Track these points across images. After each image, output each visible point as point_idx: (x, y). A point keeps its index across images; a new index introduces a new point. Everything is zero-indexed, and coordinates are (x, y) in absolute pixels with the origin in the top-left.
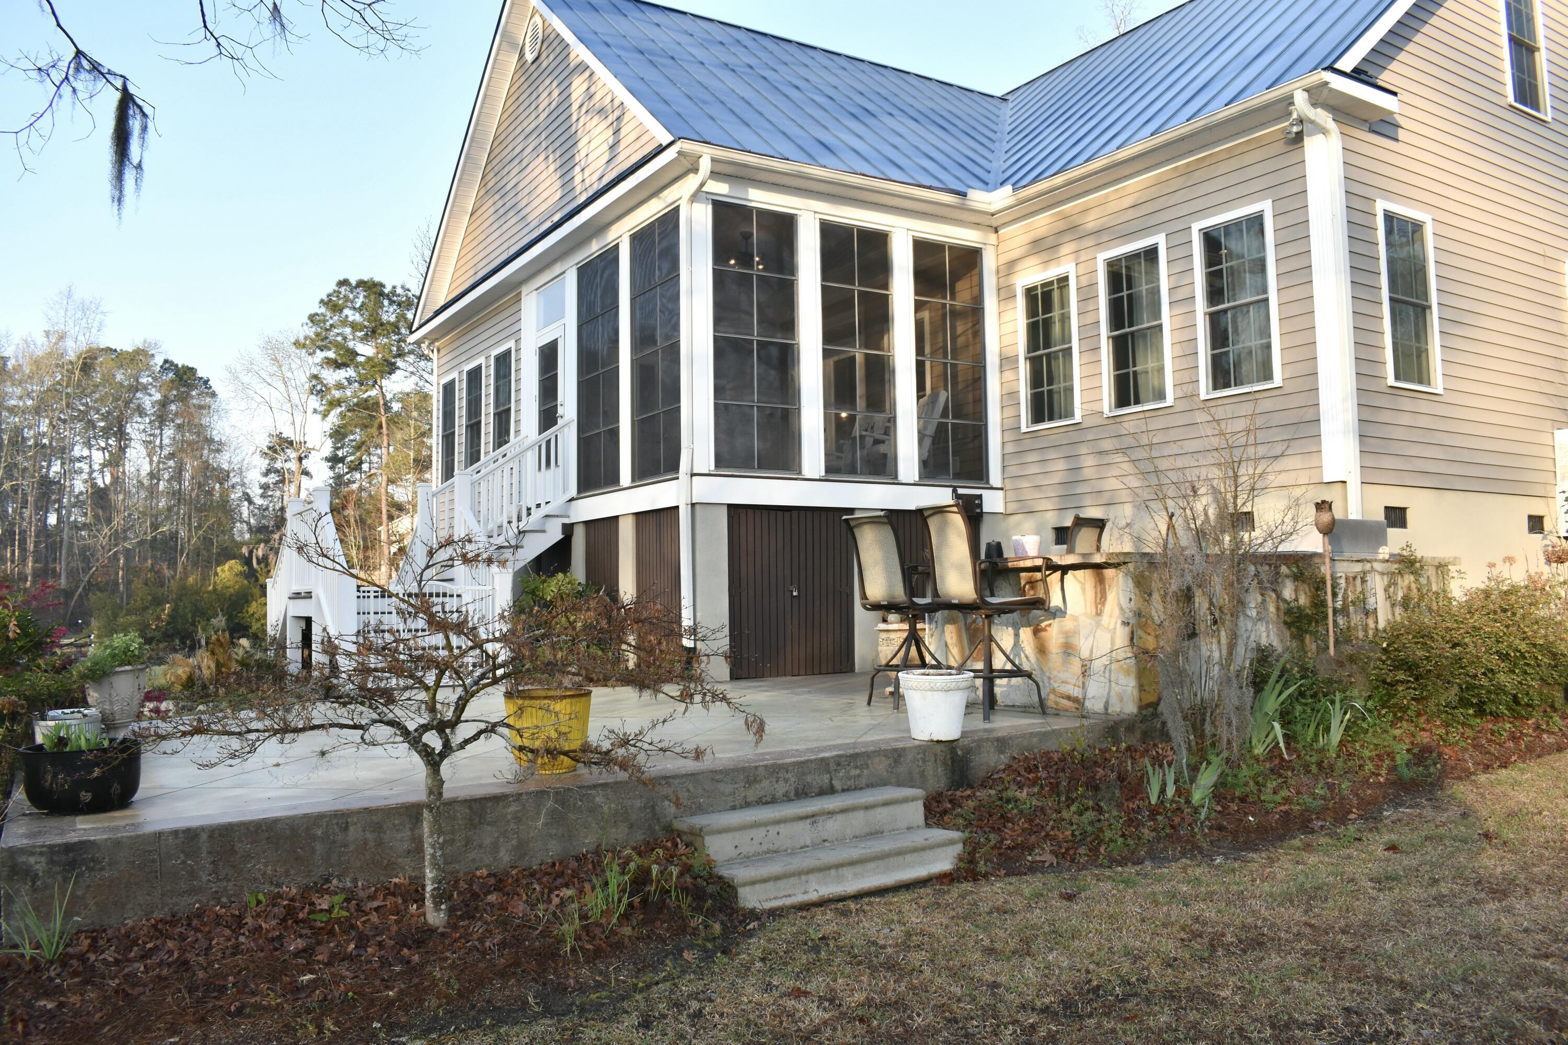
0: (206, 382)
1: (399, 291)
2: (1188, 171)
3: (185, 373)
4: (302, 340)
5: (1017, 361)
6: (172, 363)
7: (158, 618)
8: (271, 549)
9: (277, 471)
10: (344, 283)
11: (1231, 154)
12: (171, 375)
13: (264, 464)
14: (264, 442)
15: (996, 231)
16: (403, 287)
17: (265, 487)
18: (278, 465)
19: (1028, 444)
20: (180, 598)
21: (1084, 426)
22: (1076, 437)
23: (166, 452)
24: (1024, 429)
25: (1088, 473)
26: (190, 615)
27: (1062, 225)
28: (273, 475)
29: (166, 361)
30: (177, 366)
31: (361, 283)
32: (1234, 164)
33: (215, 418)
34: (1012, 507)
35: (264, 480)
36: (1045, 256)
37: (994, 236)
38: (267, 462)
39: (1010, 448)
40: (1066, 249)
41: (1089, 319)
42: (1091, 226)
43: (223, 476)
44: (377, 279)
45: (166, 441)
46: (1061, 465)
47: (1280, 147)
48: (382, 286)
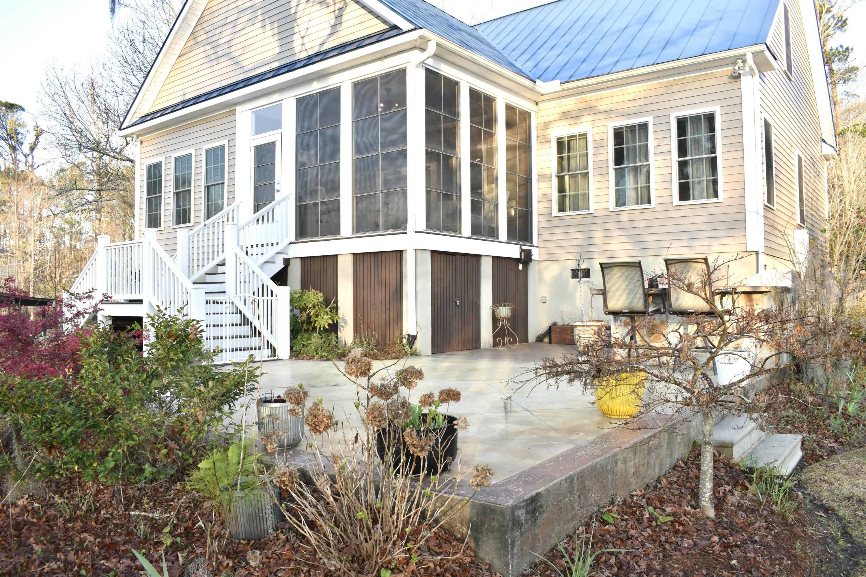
2: (668, 86)
5: (551, 177)
11: (695, 80)
15: (537, 104)
19: (556, 223)
21: (595, 215)
22: (589, 221)
24: (554, 215)
25: (596, 241)
27: (583, 106)
32: (697, 85)
34: (543, 258)
36: (570, 121)
37: (535, 106)
39: (544, 225)
40: (585, 119)
41: (602, 157)
42: (603, 108)
46: (579, 235)
47: (726, 79)
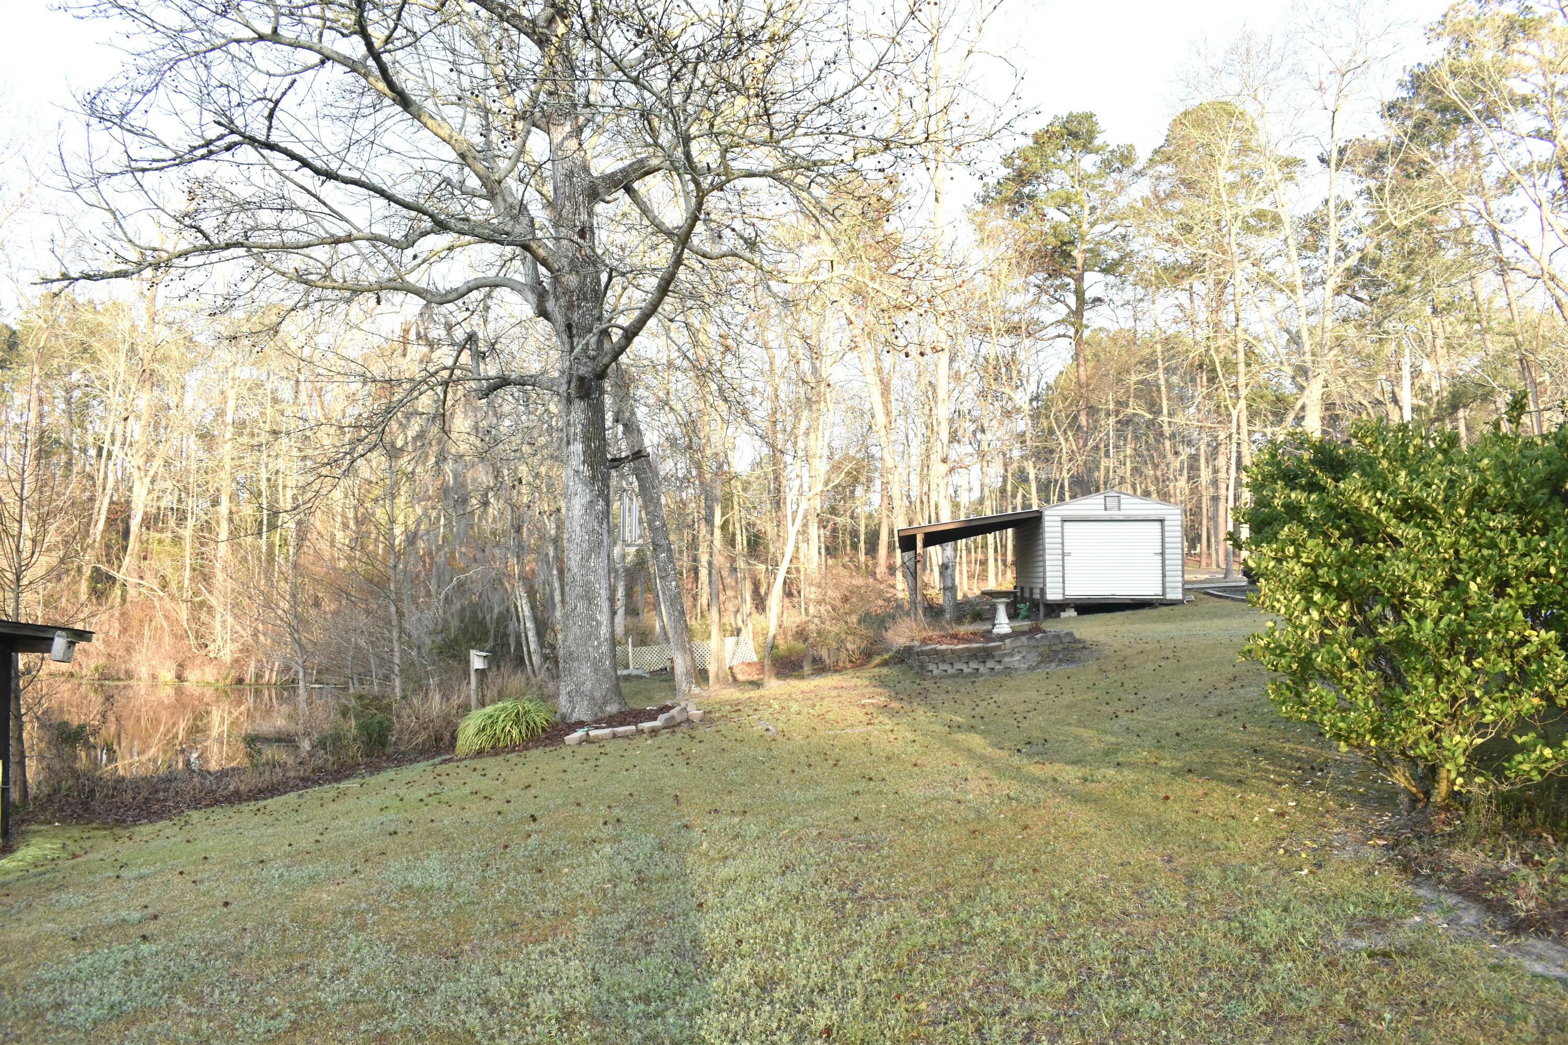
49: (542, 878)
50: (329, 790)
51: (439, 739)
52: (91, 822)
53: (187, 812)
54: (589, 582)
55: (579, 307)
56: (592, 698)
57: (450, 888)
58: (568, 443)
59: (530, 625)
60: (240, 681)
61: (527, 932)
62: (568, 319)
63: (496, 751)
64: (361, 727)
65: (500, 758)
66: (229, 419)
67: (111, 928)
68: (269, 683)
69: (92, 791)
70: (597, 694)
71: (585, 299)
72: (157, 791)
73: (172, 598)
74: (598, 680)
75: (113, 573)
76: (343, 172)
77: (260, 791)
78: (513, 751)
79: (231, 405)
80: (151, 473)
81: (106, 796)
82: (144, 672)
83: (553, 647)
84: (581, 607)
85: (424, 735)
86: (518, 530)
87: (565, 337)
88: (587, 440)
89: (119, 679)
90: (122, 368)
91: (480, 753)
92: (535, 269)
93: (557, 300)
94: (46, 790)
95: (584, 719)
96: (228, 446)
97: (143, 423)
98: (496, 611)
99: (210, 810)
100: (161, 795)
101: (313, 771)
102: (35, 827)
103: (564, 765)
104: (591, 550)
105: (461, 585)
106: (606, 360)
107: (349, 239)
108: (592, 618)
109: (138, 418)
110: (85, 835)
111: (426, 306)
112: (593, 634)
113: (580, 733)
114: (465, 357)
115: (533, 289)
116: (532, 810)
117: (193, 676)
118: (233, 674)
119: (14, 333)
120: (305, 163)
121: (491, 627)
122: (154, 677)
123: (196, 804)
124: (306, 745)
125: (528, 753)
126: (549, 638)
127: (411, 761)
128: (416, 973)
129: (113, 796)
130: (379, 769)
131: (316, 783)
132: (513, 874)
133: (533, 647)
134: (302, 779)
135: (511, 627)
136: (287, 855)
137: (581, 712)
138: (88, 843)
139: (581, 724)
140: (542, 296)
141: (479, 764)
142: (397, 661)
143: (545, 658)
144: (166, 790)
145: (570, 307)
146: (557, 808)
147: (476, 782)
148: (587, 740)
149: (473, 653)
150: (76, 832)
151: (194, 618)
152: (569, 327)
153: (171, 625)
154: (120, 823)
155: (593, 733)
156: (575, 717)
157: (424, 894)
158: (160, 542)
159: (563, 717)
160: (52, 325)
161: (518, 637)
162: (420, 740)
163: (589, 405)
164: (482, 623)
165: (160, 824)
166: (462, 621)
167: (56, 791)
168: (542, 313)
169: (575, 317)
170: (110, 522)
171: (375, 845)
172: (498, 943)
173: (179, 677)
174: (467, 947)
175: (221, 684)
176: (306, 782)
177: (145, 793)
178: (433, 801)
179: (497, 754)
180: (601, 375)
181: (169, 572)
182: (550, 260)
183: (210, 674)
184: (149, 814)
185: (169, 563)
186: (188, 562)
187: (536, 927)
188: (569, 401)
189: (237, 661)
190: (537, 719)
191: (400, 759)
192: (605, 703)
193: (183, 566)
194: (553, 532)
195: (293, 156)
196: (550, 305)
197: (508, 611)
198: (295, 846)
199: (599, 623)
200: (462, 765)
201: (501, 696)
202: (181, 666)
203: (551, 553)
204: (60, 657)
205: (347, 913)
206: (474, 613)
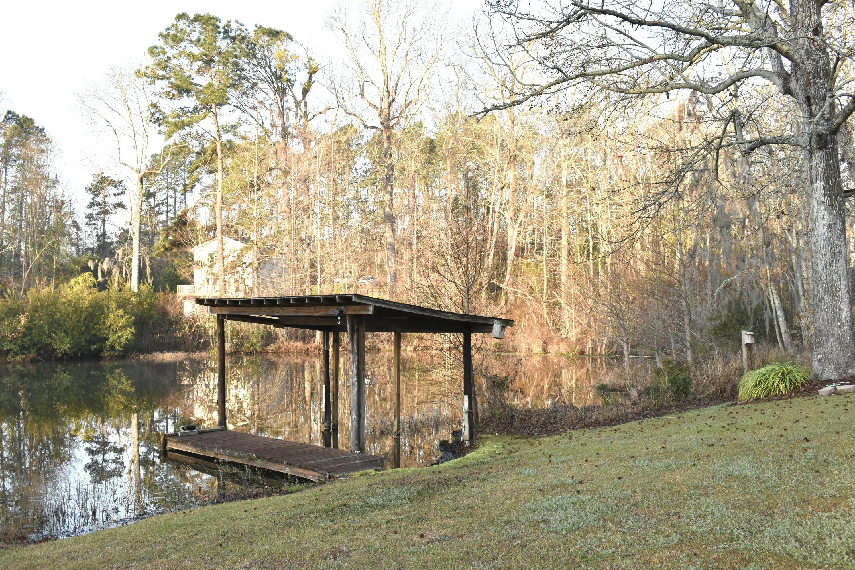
0: (42, 130)
1: (234, 25)
3: (25, 122)
4: (143, 70)
6: (14, 114)
7: (15, 329)
8: (115, 263)
9: (99, 204)
10: (181, 16)
12: (13, 123)
13: (89, 198)
14: (90, 181)
16: (237, 21)
17: (90, 217)
18: (100, 199)
20: (36, 310)
23: (9, 188)
26: (46, 327)
28: (95, 207)
29: (9, 112)
30: (18, 116)
31: (197, 18)
33: (52, 156)
35: (90, 211)
38: (92, 196)
43: (59, 205)
44: (213, 14)
45: (10, 178)
48: (219, 20)
49: (820, 476)
50: (659, 421)
51: (723, 391)
52: (515, 434)
53: (568, 431)
54: (832, 280)
55: (815, 83)
56: (838, 363)
57: (758, 478)
58: (812, 182)
59: (780, 313)
60: (582, 353)
61: (815, 505)
62: (807, 93)
63: (768, 398)
64: (672, 382)
65: (772, 403)
66: (564, 183)
67: (558, 487)
68: (600, 354)
69: (513, 416)
70: (842, 360)
71: (819, 77)
72: (550, 418)
73: (537, 300)
74: (842, 351)
75: (501, 285)
76: (649, 19)
77: (612, 420)
78: (781, 399)
79: (565, 173)
80: (519, 221)
81: (521, 419)
82: (523, 347)
83: (799, 329)
84: (827, 298)
85: (713, 388)
86: (768, 244)
87: (804, 105)
88: (826, 179)
89: (509, 352)
90: (497, 156)
91: (757, 399)
92: (780, 61)
93: (798, 80)
94: (488, 414)
95: (832, 378)
96: (564, 200)
97: (511, 190)
98: (755, 303)
99: (583, 430)
100: (552, 420)
101: (642, 409)
102: (485, 436)
103: (822, 408)
104: (833, 257)
105: (728, 286)
106: (839, 120)
107: (651, 60)
108: (836, 306)
109: (508, 187)
110: (514, 441)
111: (693, 93)
112: (837, 318)
113: (829, 388)
114: (731, 127)
115: (779, 75)
116: (805, 435)
117: (553, 349)
118: (578, 348)
119: (433, 141)
120: (625, 18)
121: (751, 315)
122: (529, 350)
123: (574, 426)
124: (634, 393)
125: (793, 400)
126: (795, 323)
127: (706, 405)
128: (748, 521)
129: (525, 420)
130: (685, 410)
131: (645, 416)
132: (799, 472)
133: (783, 330)
134: (636, 414)
135: (766, 315)
136: (647, 454)
137: (829, 373)
138: (517, 446)
139: (830, 382)
140: (785, 78)
141: (759, 406)
142: (688, 338)
143: (793, 337)
144: (555, 417)
145: (808, 84)
146: (822, 435)
147: (758, 417)
148: (836, 392)
149: (743, 332)
150: (508, 439)
151: (550, 313)
152: (808, 98)
153: (537, 318)
154: (531, 435)
155: (839, 388)
156: (825, 376)
157: (742, 479)
158: (528, 265)
159: (816, 377)
160: (455, 133)
161: (771, 321)
162: (710, 391)
163: (826, 153)
164: (744, 313)
165: (555, 437)
166: (730, 311)
167: (493, 415)
168: (787, 91)
169: (812, 90)
170: (496, 253)
171: (702, 451)
172: (797, 509)
173: (545, 351)
174: (776, 511)
175: (570, 355)
176: (639, 416)
177: (543, 419)
178: (732, 428)
179: (769, 401)
180: (835, 131)
181: (534, 284)
182: (791, 53)
183: (563, 348)
184: (547, 431)
185: (534, 278)
186: (545, 276)
187: (822, 503)
188: (811, 153)
189: (579, 340)
190: (798, 378)
191: (699, 404)
192: (848, 367)
193: (543, 280)
194: (794, 245)
195: (618, 15)
196: (793, 85)
197: (763, 303)
198: (650, 450)
199: (841, 310)
200: (746, 407)
201: (764, 363)
202: (545, 343)
203: (794, 261)
204: (497, 335)
205: (696, 487)
206: (738, 305)
